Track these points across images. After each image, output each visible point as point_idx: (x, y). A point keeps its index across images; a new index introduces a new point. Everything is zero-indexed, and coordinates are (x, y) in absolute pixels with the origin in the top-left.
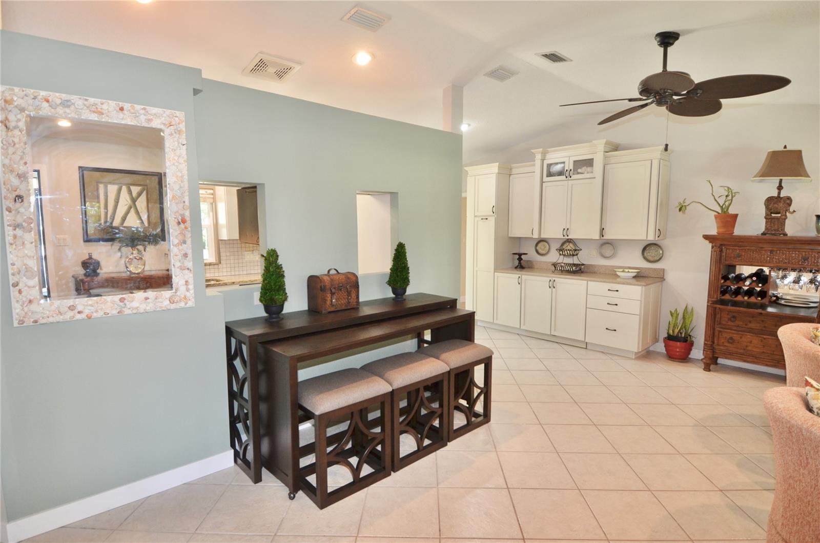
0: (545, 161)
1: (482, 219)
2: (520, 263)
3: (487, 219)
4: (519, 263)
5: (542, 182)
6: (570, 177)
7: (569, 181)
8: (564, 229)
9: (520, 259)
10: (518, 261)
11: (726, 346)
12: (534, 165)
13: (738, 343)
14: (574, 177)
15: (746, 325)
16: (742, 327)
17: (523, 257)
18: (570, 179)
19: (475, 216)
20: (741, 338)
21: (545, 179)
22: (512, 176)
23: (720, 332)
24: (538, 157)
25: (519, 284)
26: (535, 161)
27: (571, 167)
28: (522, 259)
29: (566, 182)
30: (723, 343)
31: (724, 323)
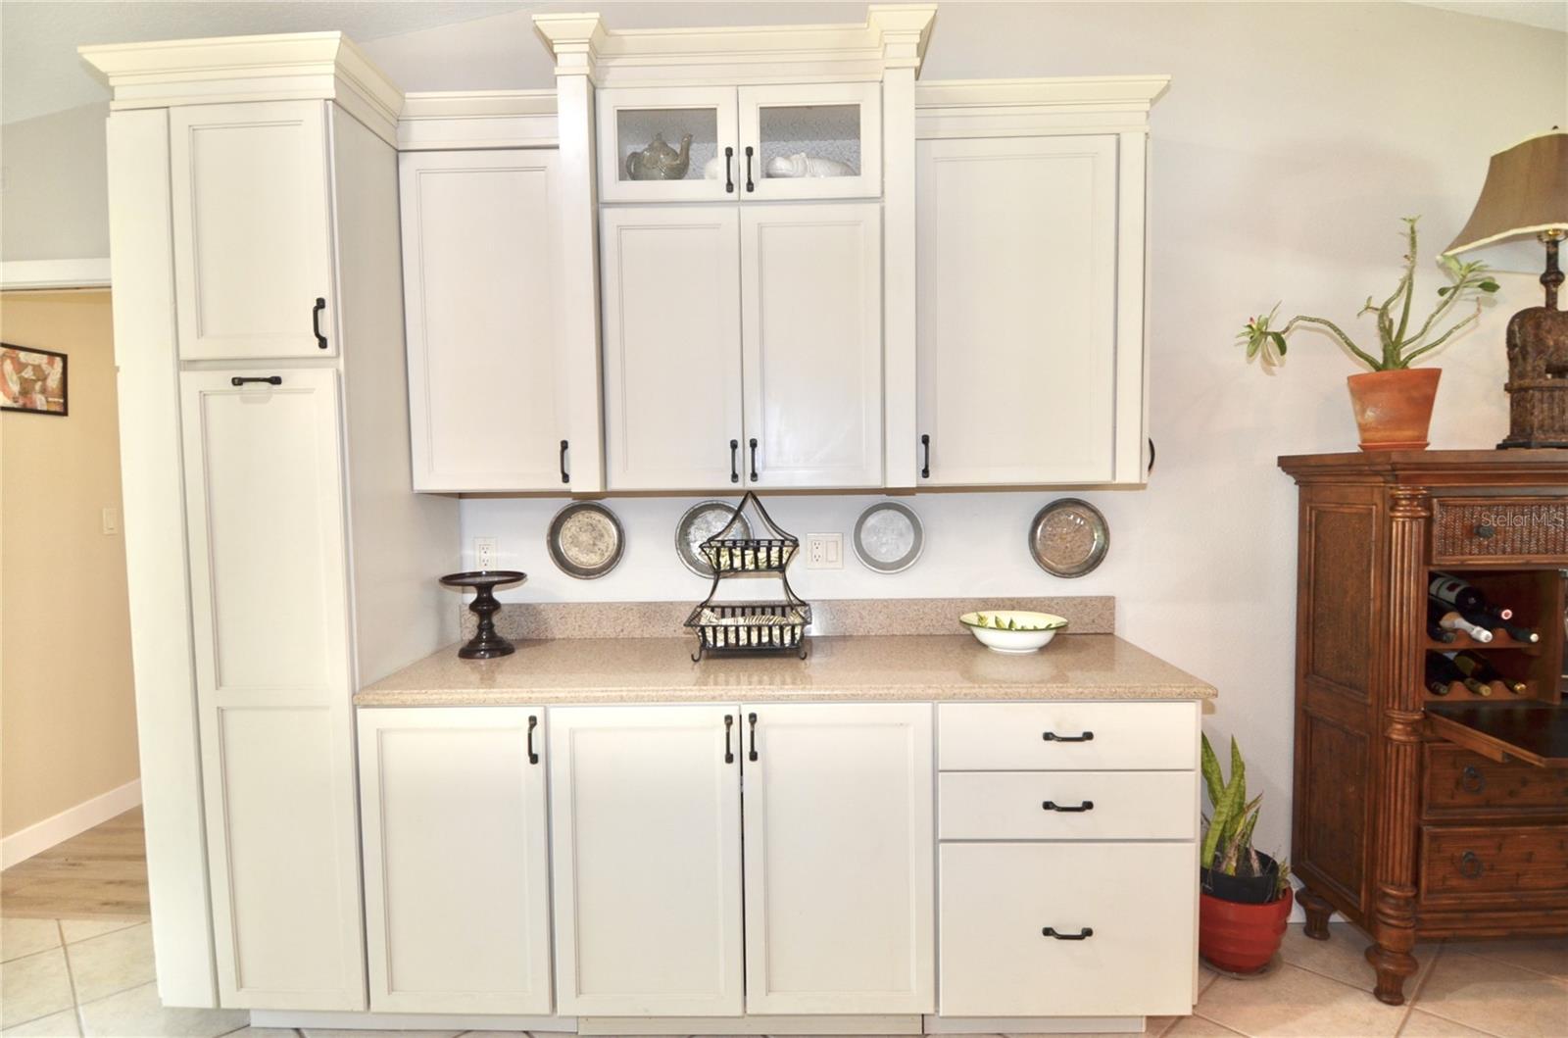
0: (602, 96)
1: (238, 382)
2: (485, 626)
3: (276, 381)
4: (480, 628)
5: (598, 204)
6: (750, 187)
7: (745, 210)
8: (734, 445)
9: (485, 607)
10: (473, 620)
11: (1452, 889)
12: (550, 110)
13: (1492, 869)
14: (765, 188)
15: (1511, 794)
16: (1501, 806)
17: (500, 595)
18: (745, 195)
19: (185, 365)
20: (1500, 847)
21: (614, 188)
22: (409, 163)
23: (1434, 838)
24: (572, 62)
25: (534, 759)
26: (553, 83)
27: (751, 137)
28: (496, 606)
29: (733, 211)
30: (1444, 879)
31: (1442, 799)
